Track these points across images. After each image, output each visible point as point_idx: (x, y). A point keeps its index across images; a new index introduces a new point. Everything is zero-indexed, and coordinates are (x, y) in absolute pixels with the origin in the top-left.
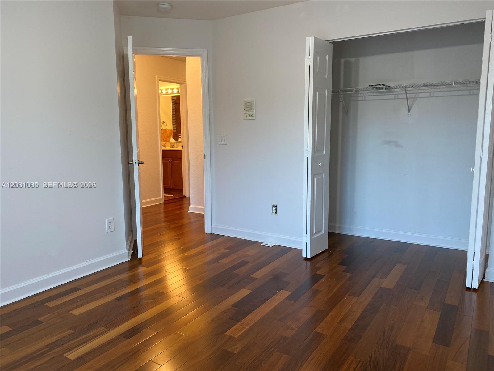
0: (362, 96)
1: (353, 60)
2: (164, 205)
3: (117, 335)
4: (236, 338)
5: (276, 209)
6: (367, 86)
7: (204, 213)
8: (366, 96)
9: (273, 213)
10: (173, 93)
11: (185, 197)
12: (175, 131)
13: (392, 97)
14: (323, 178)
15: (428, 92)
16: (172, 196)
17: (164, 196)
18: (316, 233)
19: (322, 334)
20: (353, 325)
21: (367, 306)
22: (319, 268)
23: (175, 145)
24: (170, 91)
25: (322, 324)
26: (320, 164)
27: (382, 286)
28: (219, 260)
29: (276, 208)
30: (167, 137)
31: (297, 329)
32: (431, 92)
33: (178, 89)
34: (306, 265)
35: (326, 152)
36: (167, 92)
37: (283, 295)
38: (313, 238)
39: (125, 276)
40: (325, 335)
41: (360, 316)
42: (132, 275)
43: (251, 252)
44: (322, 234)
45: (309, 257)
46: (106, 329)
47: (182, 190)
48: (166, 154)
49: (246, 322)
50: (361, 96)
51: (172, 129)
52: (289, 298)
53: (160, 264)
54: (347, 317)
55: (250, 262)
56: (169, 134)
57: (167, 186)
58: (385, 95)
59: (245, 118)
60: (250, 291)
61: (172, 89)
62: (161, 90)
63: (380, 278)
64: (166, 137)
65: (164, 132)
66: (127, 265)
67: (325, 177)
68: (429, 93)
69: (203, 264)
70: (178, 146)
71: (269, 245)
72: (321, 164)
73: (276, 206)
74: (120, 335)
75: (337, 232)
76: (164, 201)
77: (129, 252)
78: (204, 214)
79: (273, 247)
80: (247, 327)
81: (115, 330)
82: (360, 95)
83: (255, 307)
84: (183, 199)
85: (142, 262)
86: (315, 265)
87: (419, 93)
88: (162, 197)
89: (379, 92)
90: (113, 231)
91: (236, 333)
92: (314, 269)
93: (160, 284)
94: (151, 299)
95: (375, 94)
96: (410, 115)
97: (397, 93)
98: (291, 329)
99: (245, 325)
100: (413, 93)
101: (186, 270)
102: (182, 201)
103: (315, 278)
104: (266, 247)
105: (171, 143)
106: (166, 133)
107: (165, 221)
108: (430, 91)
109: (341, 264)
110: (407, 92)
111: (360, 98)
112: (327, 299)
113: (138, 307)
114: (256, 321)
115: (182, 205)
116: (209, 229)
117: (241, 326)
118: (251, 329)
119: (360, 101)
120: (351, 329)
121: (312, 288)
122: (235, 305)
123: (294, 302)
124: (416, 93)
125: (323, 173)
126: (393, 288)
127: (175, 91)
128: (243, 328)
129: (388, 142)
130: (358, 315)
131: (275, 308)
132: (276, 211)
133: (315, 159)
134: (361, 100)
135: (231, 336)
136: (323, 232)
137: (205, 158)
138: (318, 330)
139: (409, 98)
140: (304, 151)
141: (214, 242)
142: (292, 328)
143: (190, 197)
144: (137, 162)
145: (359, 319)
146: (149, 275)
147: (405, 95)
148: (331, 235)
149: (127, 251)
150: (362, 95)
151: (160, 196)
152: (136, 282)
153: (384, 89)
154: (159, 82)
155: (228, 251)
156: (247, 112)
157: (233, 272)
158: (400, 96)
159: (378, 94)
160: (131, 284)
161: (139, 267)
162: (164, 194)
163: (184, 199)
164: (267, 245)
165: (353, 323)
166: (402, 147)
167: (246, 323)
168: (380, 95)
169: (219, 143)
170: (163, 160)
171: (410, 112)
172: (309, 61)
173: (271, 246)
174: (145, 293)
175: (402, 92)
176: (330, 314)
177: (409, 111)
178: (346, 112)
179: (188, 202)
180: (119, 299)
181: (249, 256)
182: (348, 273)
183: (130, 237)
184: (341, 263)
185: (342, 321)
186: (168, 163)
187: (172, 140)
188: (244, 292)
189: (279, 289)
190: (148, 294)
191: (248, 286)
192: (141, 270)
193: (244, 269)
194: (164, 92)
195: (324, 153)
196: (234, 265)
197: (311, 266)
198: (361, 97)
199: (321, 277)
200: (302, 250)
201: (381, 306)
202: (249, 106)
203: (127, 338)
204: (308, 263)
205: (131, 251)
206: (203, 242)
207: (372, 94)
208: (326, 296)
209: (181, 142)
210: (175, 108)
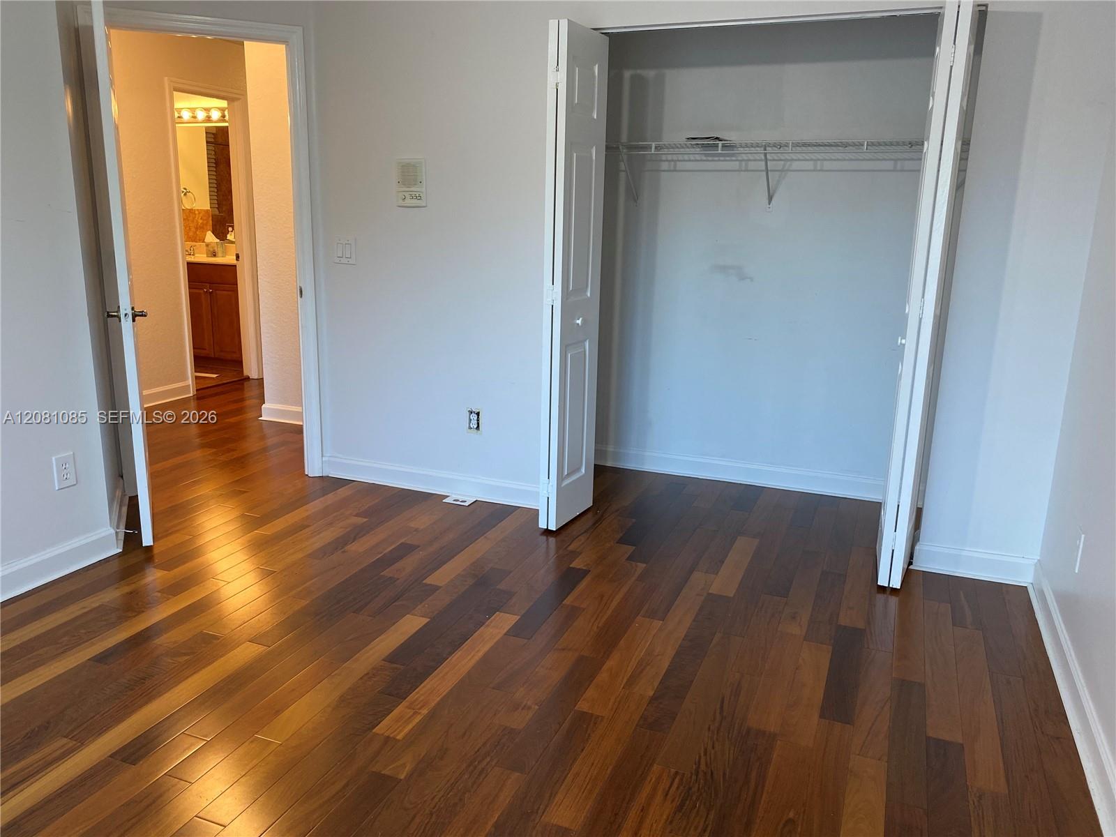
0: (669, 161)
1: (650, 74)
2: (196, 401)
3: (106, 756)
4: (399, 741)
5: (478, 420)
6: (681, 138)
7: (301, 424)
8: (679, 161)
9: (470, 428)
10: (208, 119)
11: (248, 378)
12: (217, 212)
13: (735, 165)
14: (585, 351)
15: (812, 160)
16: (215, 376)
17: (197, 377)
18: (569, 475)
19: (592, 714)
20: (657, 687)
21: (683, 639)
22: (574, 554)
23: (219, 251)
24: (201, 115)
25: (591, 692)
26: (579, 322)
27: (710, 592)
28: (346, 544)
29: (478, 417)
30: (197, 229)
31: (537, 707)
32: (819, 160)
33: (222, 110)
34: (548, 547)
35: (591, 292)
36: (194, 117)
37: (502, 623)
38: (563, 485)
39: (111, 596)
40: (598, 717)
41: (669, 666)
42: (131, 593)
43: (422, 521)
44: (581, 474)
45: (553, 527)
46: (74, 742)
47: (239, 363)
48: (197, 273)
49: (421, 699)
50: (667, 161)
51: (208, 207)
52: (516, 631)
53: (200, 560)
54: (643, 670)
55: (419, 547)
56: (200, 221)
57: (203, 353)
58: (719, 160)
59: (401, 203)
60: (425, 620)
61: (207, 110)
62: (179, 110)
63: (705, 573)
64: (193, 229)
65: (188, 214)
66: (115, 566)
67: (589, 348)
68: (812, 163)
69: (310, 556)
70: (225, 254)
71: (461, 502)
72: (582, 320)
73: (478, 414)
74: (111, 756)
75: (609, 464)
76: (197, 390)
77: (117, 533)
78: (302, 426)
79: (470, 506)
80: (425, 711)
81: (96, 742)
82: (664, 158)
83: (439, 660)
84: (243, 384)
85: (153, 556)
86: (567, 547)
87: (792, 160)
88: (190, 382)
89: (706, 155)
90: (75, 485)
91: (398, 728)
92: (565, 556)
93: (204, 614)
94: (185, 654)
95: (698, 157)
96: (771, 209)
97: (746, 158)
98: (522, 709)
99: (419, 706)
100: (781, 160)
101: (266, 573)
102: (242, 389)
103: (568, 579)
104: (456, 507)
105: (207, 245)
106: (194, 218)
107: (203, 446)
108: (814, 158)
109: (621, 541)
110: (768, 157)
111: (665, 166)
112: (598, 627)
113: (153, 677)
114: (445, 693)
115: (242, 400)
116: (314, 466)
117: (409, 708)
118: (432, 716)
119: (664, 171)
120: (653, 699)
121: (563, 603)
122: (393, 658)
123: (526, 641)
124: (786, 160)
125: (585, 340)
126: (735, 595)
127: (216, 115)
128: (415, 713)
129: (723, 269)
130: (665, 665)
131: (485, 659)
132: (478, 424)
133: (569, 308)
134: (666, 169)
135: (388, 737)
136: (583, 471)
137: (301, 297)
138: (583, 706)
139: (771, 171)
140: (545, 290)
141: (331, 498)
142: (525, 706)
143: (261, 381)
144: (130, 312)
145: (668, 673)
146: (176, 588)
147: (764, 163)
148: (600, 472)
149: (112, 531)
150: (670, 157)
151: (185, 379)
152: (143, 612)
153: (720, 149)
154: (175, 93)
155: (365, 520)
156: (407, 189)
157: (382, 574)
158: (752, 165)
159: (705, 158)
160: (129, 618)
161: (147, 571)
162: (195, 372)
163: (246, 383)
164: (458, 500)
165: (656, 684)
166: (752, 279)
167: (422, 701)
168: (708, 161)
169: (337, 260)
170: (189, 288)
171: (773, 201)
172: (557, 77)
173: (466, 504)
174: (165, 640)
175: (757, 157)
176: (605, 667)
177: (770, 199)
178: (634, 195)
179: (255, 392)
180: (101, 658)
181: (416, 530)
182: (639, 564)
183: (119, 493)
184: (621, 538)
185: (632, 681)
186: (203, 296)
187: (210, 237)
188: (411, 624)
189: (491, 612)
190: (175, 642)
191: (419, 607)
192: (154, 577)
193: (408, 565)
194: (186, 115)
195: (589, 295)
196: (381, 555)
197: (558, 548)
198: (667, 163)
199: (583, 573)
200: (538, 510)
201: (712, 639)
202: (409, 175)
203: (131, 763)
204: (552, 540)
205: (122, 530)
206: (301, 500)
207: (692, 157)
208: (595, 621)
209: (232, 242)
210: (215, 154)
